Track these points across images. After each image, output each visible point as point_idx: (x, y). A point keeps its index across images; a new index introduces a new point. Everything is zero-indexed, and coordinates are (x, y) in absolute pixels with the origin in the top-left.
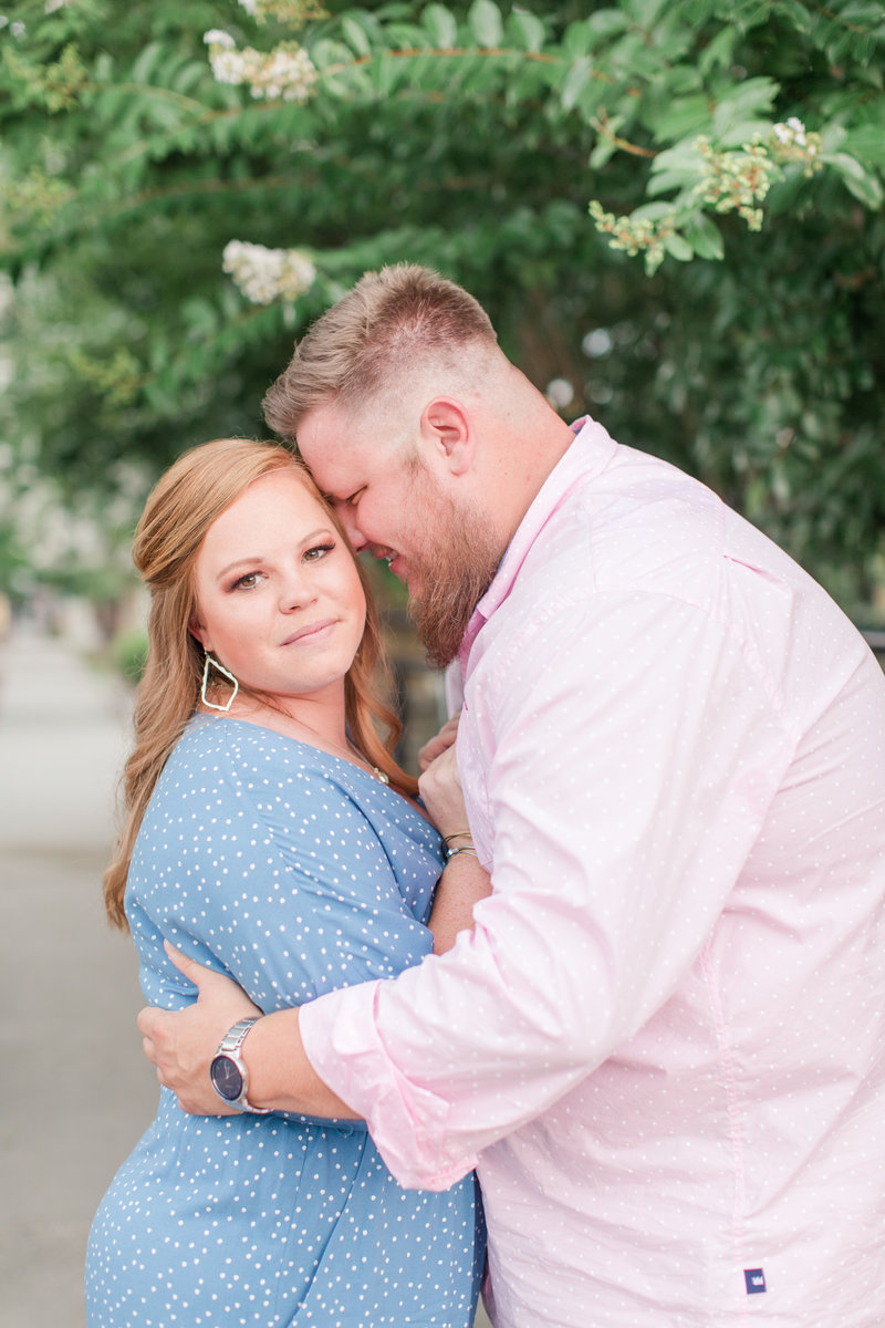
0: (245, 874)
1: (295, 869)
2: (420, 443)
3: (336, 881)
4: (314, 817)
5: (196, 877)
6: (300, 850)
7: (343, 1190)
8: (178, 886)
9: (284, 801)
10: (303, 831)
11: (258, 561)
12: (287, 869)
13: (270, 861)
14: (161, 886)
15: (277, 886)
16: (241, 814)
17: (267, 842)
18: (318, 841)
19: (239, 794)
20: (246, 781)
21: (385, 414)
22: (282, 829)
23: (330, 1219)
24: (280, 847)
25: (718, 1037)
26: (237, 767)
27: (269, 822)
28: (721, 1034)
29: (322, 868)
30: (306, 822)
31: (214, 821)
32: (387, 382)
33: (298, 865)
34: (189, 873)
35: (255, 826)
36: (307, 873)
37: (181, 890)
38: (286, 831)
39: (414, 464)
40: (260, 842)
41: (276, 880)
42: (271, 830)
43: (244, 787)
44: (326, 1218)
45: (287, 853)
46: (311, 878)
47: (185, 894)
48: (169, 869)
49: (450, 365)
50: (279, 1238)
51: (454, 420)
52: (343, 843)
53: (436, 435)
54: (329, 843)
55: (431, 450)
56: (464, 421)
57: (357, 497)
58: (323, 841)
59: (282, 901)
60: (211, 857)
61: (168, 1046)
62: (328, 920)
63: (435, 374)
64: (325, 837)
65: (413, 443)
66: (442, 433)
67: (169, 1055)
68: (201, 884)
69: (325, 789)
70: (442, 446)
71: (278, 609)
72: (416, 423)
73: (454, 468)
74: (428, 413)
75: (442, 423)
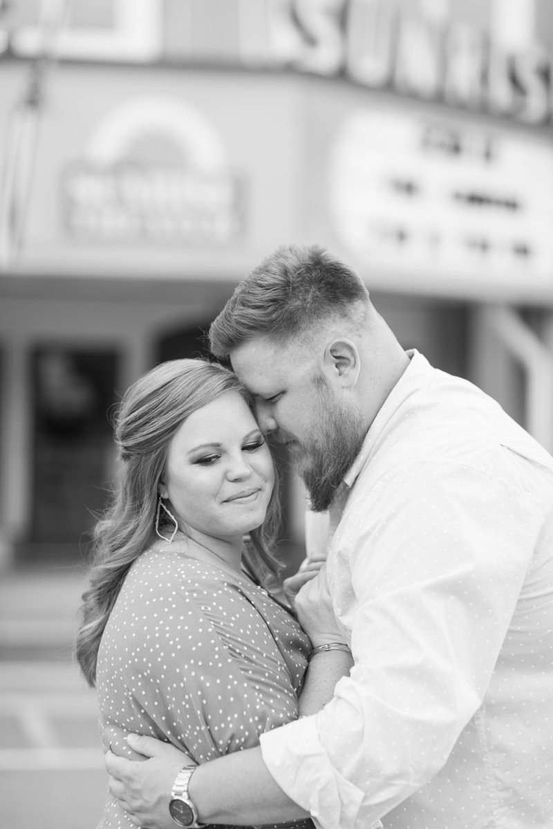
0: (194, 649)
1: (230, 648)
2: (324, 367)
3: (254, 657)
4: (238, 616)
5: (157, 653)
6: (232, 637)
8: (145, 660)
9: (218, 605)
10: (232, 625)
11: (218, 445)
12: (224, 647)
13: (213, 642)
14: (133, 661)
15: (217, 657)
16: (190, 613)
17: (210, 630)
18: (242, 631)
19: (187, 600)
20: (191, 592)
21: (301, 347)
22: (219, 623)
24: (218, 633)
25: (485, 759)
26: (184, 583)
27: (210, 618)
28: (486, 757)
29: (245, 648)
30: (233, 619)
31: (171, 618)
32: (303, 326)
33: (231, 645)
34: (152, 650)
35: (201, 620)
36: (238, 651)
37: (148, 662)
38: (222, 624)
39: (320, 381)
40: (205, 630)
41: (217, 653)
42: (212, 623)
43: (191, 596)
45: (224, 638)
46: (240, 654)
47: (150, 665)
48: (138, 650)
49: (344, 315)
51: (345, 353)
52: (256, 633)
53: (332, 361)
54: (248, 632)
55: (330, 371)
56: (353, 354)
57: (276, 399)
58: (245, 632)
59: (220, 665)
60: (169, 639)
61: (136, 786)
62: (250, 679)
63: (334, 321)
64: (246, 629)
65: (319, 367)
66: (337, 361)
67: (136, 791)
68: (160, 656)
69: (241, 598)
70: (337, 370)
71: (225, 477)
72: (322, 354)
73: (344, 384)
74: (330, 347)
75: (338, 354)
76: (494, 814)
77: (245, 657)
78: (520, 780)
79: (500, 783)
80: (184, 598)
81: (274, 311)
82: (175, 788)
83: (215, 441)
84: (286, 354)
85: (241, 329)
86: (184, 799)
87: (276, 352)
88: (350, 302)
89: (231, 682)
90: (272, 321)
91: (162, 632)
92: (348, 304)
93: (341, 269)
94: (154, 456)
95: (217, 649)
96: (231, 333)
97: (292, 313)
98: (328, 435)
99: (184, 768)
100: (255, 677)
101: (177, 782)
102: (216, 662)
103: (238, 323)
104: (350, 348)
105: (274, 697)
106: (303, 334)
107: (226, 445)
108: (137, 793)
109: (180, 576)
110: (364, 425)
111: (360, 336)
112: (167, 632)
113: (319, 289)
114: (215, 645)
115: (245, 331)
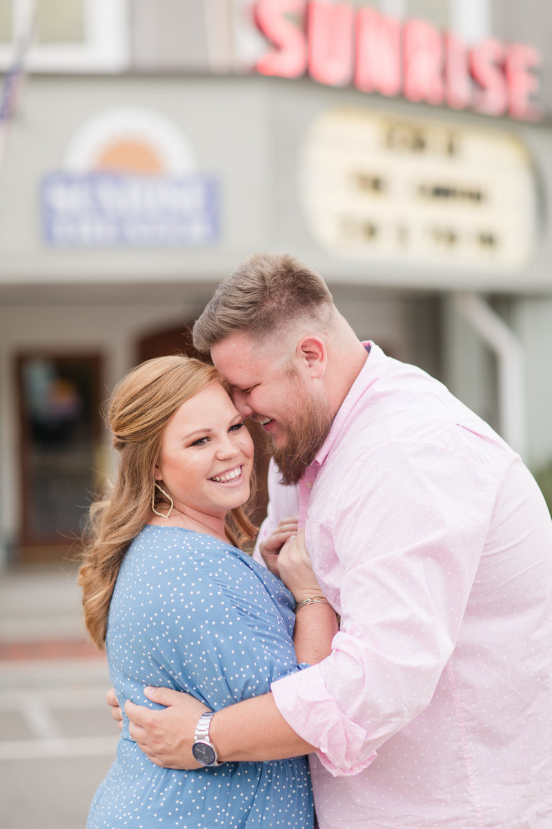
0: (207, 610)
1: (237, 608)
2: (296, 361)
3: (258, 614)
4: (241, 579)
5: (174, 616)
6: (238, 598)
7: (252, 793)
8: (163, 623)
9: (223, 571)
10: (237, 587)
11: (209, 430)
12: (233, 607)
13: (223, 603)
14: (151, 625)
15: (227, 616)
16: (200, 580)
17: (219, 593)
18: (246, 592)
19: (197, 569)
20: (199, 561)
21: (277, 344)
22: (226, 587)
23: (246, 811)
24: (227, 595)
25: (454, 695)
26: (192, 554)
27: (217, 583)
28: (455, 693)
29: (250, 607)
30: (238, 582)
31: (183, 585)
32: (278, 325)
33: (238, 605)
34: (169, 614)
35: (210, 585)
36: (244, 610)
37: (165, 625)
38: (228, 587)
39: (292, 373)
40: (215, 593)
41: (227, 613)
42: (220, 587)
43: (199, 565)
44: (243, 810)
45: (232, 599)
46: (246, 612)
47: (168, 627)
48: (156, 615)
49: (313, 316)
50: (219, 822)
51: (314, 348)
52: (257, 593)
53: (303, 356)
54: (251, 593)
55: (302, 364)
56: (321, 350)
58: (248, 592)
59: (231, 623)
60: (184, 604)
61: (157, 732)
62: (257, 634)
63: (305, 321)
64: (249, 590)
65: (291, 361)
66: (307, 355)
67: (158, 736)
68: (177, 619)
69: (241, 564)
70: (306, 362)
71: (216, 458)
72: (294, 349)
73: (313, 375)
74: (301, 344)
75: (308, 350)
76: (462, 740)
77: (251, 615)
78: (484, 711)
79: (467, 714)
80: (194, 567)
81: (254, 312)
82: (197, 732)
83: (207, 427)
84: (263, 350)
85: (223, 327)
86: (206, 741)
87: (254, 348)
88: (318, 304)
89: (241, 638)
90: (251, 321)
91: (177, 597)
92: (315, 307)
93: (310, 276)
94: (150, 443)
95: (227, 609)
96: (214, 330)
97: (268, 314)
98: (301, 419)
99: (203, 715)
100: (261, 631)
101: (199, 727)
102: (227, 621)
103: (221, 321)
104: (318, 344)
105: (278, 648)
106: (278, 333)
107: (215, 430)
108: (158, 740)
109: (187, 548)
110: (332, 411)
111: (326, 334)
112: (181, 597)
113: (292, 293)
114: (225, 606)
115: (228, 329)
